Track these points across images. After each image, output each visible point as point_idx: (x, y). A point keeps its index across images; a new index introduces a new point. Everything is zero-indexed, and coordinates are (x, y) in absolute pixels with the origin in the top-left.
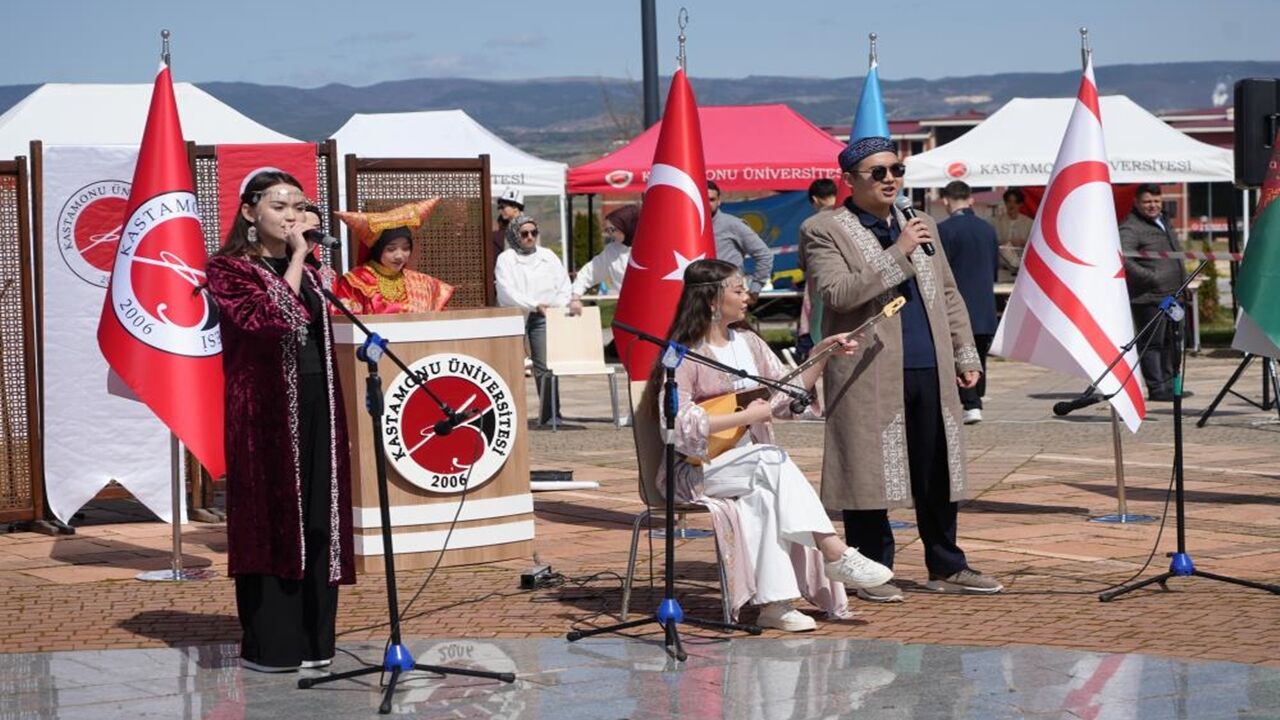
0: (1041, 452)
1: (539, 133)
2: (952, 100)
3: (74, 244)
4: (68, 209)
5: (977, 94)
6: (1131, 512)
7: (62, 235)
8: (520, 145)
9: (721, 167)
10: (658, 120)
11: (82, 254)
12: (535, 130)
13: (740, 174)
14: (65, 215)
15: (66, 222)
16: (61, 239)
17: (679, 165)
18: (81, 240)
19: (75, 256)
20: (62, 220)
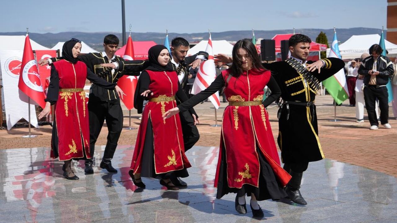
0: (204, 114)
1: (97, 45)
2: (194, 39)
3: (9, 69)
4: (6, 63)
5: (200, 37)
6: (218, 125)
7: (6, 68)
8: (93, 48)
9: (140, 55)
10: (125, 44)
11: (11, 72)
12: (96, 44)
13: (143, 56)
14: (6, 64)
15: (6, 65)
16: (6, 69)
17: (129, 55)
18: (10, 69)
19: (9, 72)
20: (5, 65)
